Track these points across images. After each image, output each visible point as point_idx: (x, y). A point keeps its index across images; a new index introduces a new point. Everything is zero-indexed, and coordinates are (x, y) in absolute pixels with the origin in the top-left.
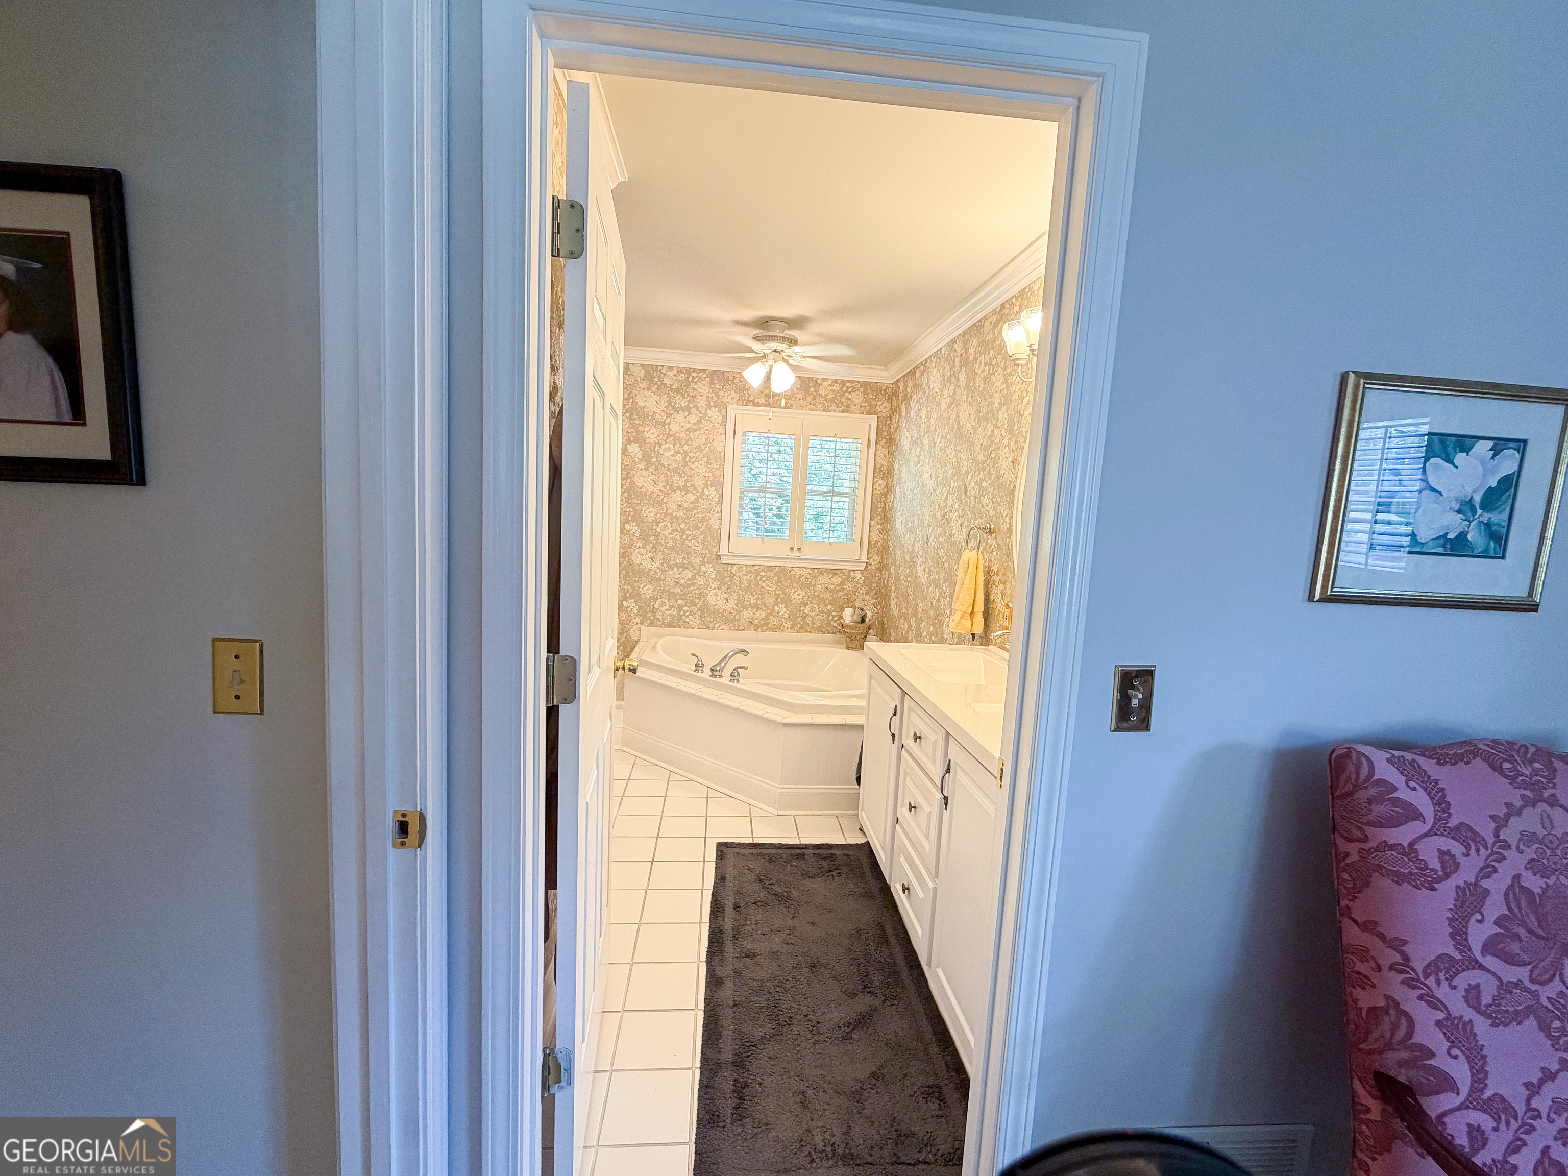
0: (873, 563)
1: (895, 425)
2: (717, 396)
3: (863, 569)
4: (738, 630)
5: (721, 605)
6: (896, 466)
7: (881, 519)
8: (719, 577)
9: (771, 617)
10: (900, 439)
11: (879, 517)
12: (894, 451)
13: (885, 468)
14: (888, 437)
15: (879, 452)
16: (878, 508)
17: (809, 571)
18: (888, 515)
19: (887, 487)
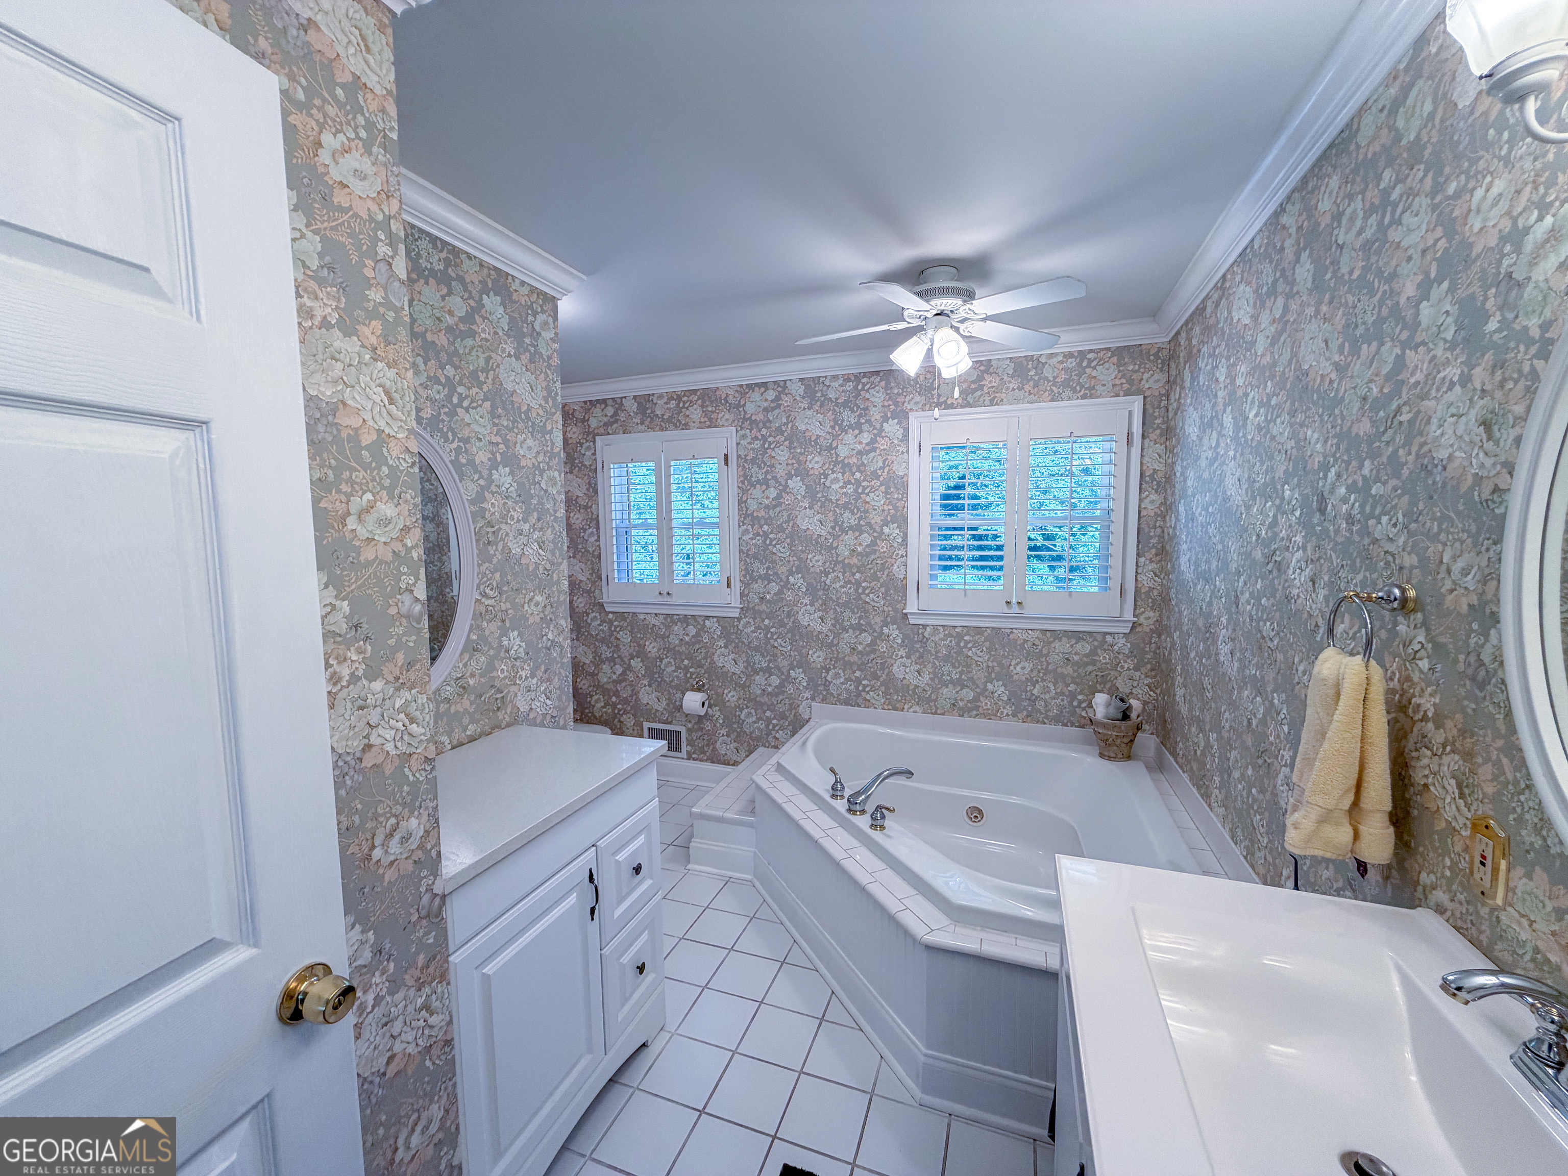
0: (1145, 623)
1: (1175, 405)
2: (896, 404)
3: (1127, 631)
4: (936, 713)
5: (912, 679)
6: (1178, 469)
7: (1157, 555)
8: (908, 642)
9: (982, 699)
10: (1183, 425)
11: (1154, 551)
12: (1174, 447)
13: (1160, 474)
14: (1164, 426)
15: (1149, 452)
16: (1151, 537)
17: (1037, 634)
18: (1168, 547)
19: (1164, 504)
